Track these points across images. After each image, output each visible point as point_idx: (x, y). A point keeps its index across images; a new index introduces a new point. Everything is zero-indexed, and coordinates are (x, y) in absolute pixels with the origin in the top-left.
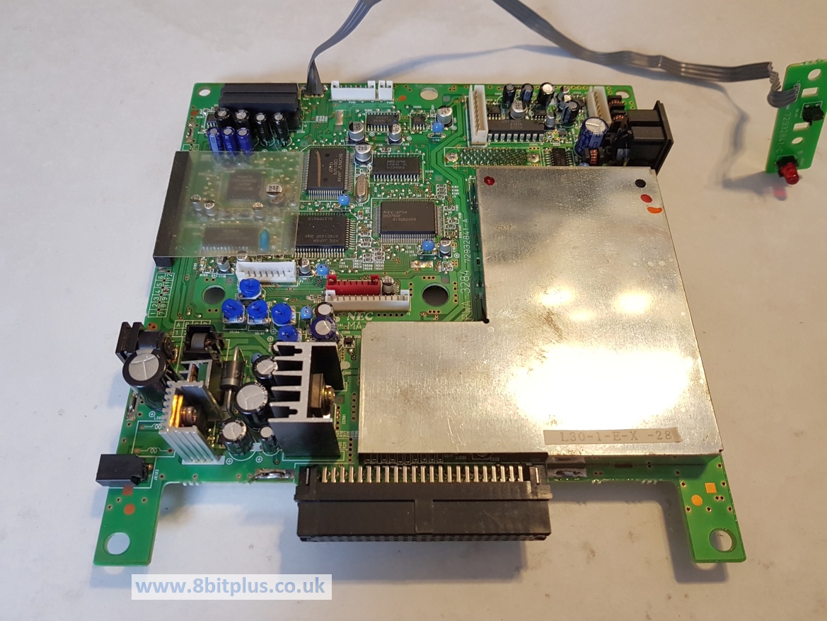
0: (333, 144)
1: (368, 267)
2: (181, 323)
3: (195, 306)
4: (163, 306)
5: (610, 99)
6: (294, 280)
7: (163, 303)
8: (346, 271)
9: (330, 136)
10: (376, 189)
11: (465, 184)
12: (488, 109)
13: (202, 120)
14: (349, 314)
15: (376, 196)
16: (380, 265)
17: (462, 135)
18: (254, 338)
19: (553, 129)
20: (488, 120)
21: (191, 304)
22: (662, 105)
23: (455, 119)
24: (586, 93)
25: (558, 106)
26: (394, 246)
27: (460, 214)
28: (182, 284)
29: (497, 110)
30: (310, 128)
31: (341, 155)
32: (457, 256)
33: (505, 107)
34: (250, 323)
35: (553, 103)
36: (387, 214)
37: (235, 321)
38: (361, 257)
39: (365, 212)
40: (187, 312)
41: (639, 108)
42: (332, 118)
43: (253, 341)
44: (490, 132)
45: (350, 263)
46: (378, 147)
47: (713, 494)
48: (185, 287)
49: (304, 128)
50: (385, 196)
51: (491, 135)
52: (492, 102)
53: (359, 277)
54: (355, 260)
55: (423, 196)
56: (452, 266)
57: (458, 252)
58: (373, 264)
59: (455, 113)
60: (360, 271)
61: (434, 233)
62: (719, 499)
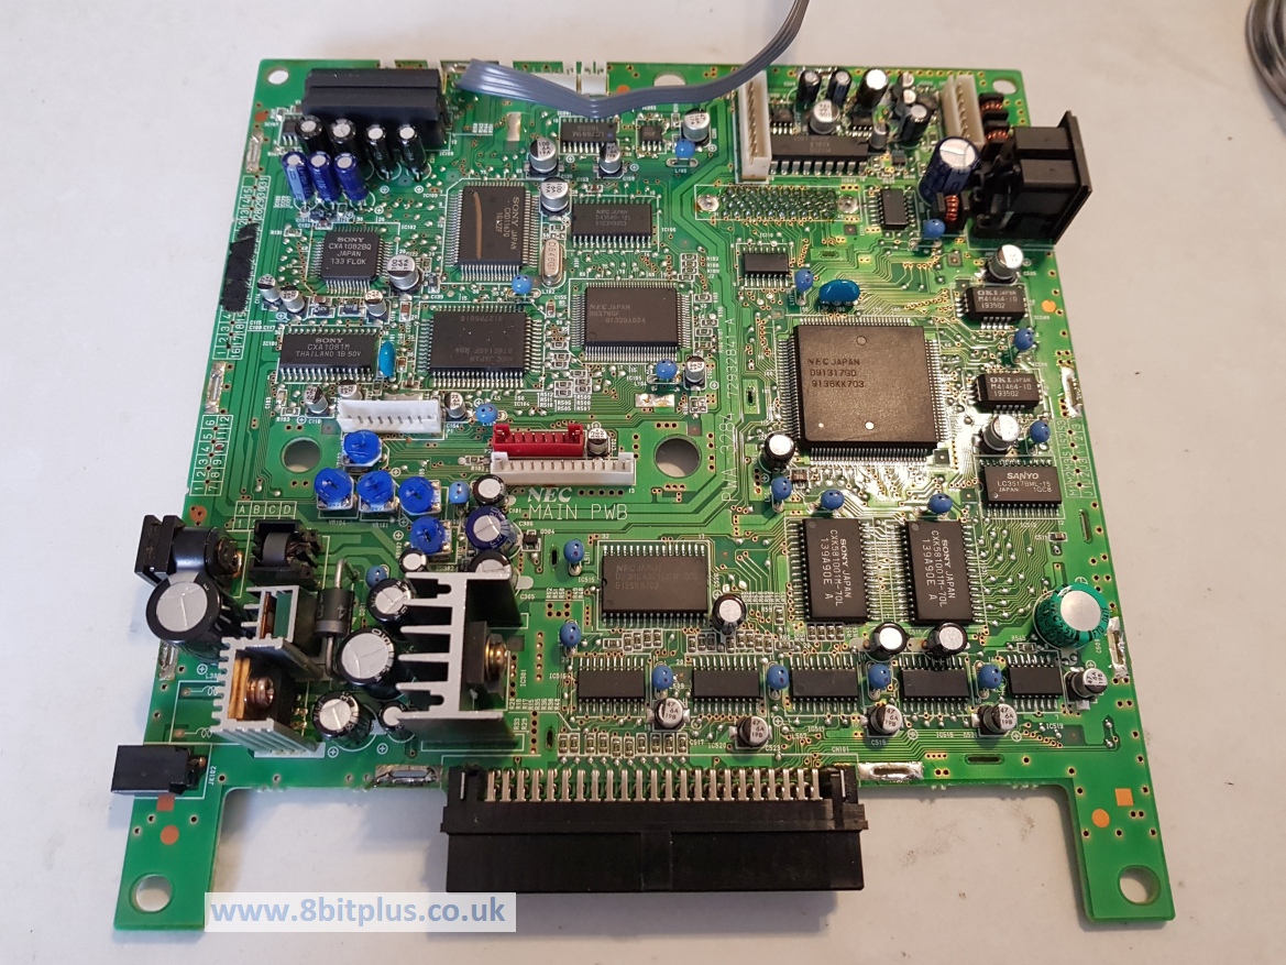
0: (502, 176)
1: (562, 406)
2: (247, 506)
3: (269, 476)
4: (215, 475)
5: (983, 100)
6: (436, 429)
7: (214, 471)
8: (526, 413)
9: (498, 162)
10: (576, 261)
11: (729, 253)
12: (772, 113)
13: (274, 130)
14: (532, 491)
15: (576, 275)
16: (583, 402)
17: (725, 163)
18: (370, 533)
19: (883, 151)
20: (772, 134)
21: (263, 472)
22: (1075, 119)
23: (714, 130)
24: (942, 83)
25: (893, 109)
26: (608, 367)
27: (720, 309)
28: (247, 435)
29: (786, 116)
30: (462, 149)
31: (516, 200)
32: (714, 385)
33: (800, 109)
34: (363, 509)
35: (884, 101)
36: (597, 310)
37: (338, 506)
38: (551, 386)
39: (557, 303)
40: (255, 486)
41: (1034, 124)
42: (501, 127)
43: (369, 539)
44: (774, 158)
45: (532, 398)
46: (580, 183)
47: (1126, 808)
48: (251, 441)
49: (453, 146)
50: (592, 274)
51: (776, 163)
52: (779, 99)
53: (547, 424)
54: (541, 392)
55: (658, 275)
56: (706, 405)
57: (718, 379)
58: (572, 400)
59: (714, 122)
60: (551, 412)
61: (676, 344)
62: (1137, 815)
